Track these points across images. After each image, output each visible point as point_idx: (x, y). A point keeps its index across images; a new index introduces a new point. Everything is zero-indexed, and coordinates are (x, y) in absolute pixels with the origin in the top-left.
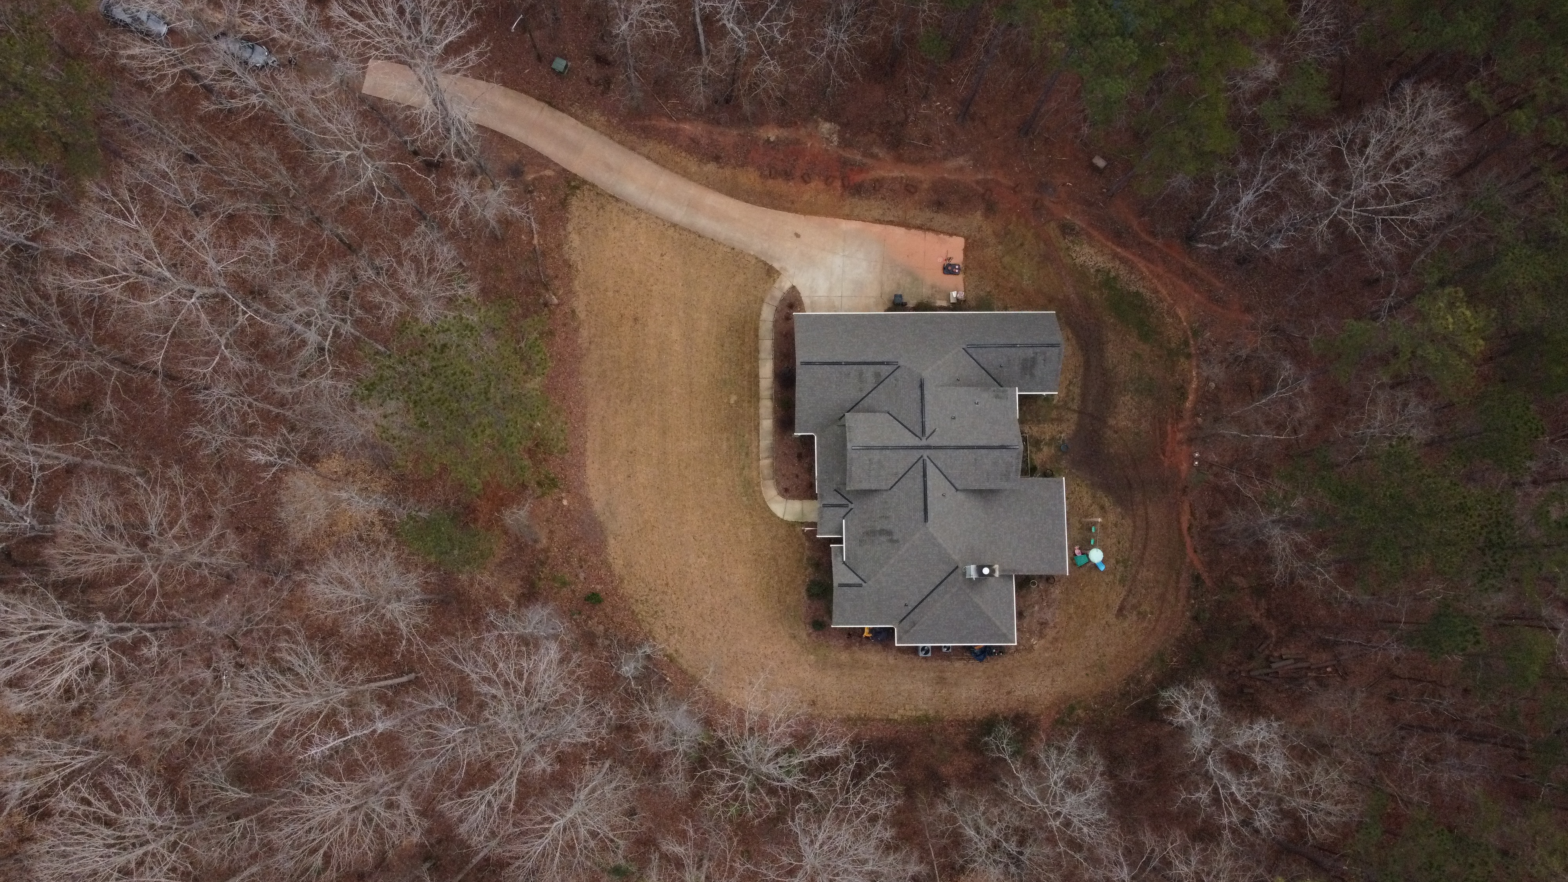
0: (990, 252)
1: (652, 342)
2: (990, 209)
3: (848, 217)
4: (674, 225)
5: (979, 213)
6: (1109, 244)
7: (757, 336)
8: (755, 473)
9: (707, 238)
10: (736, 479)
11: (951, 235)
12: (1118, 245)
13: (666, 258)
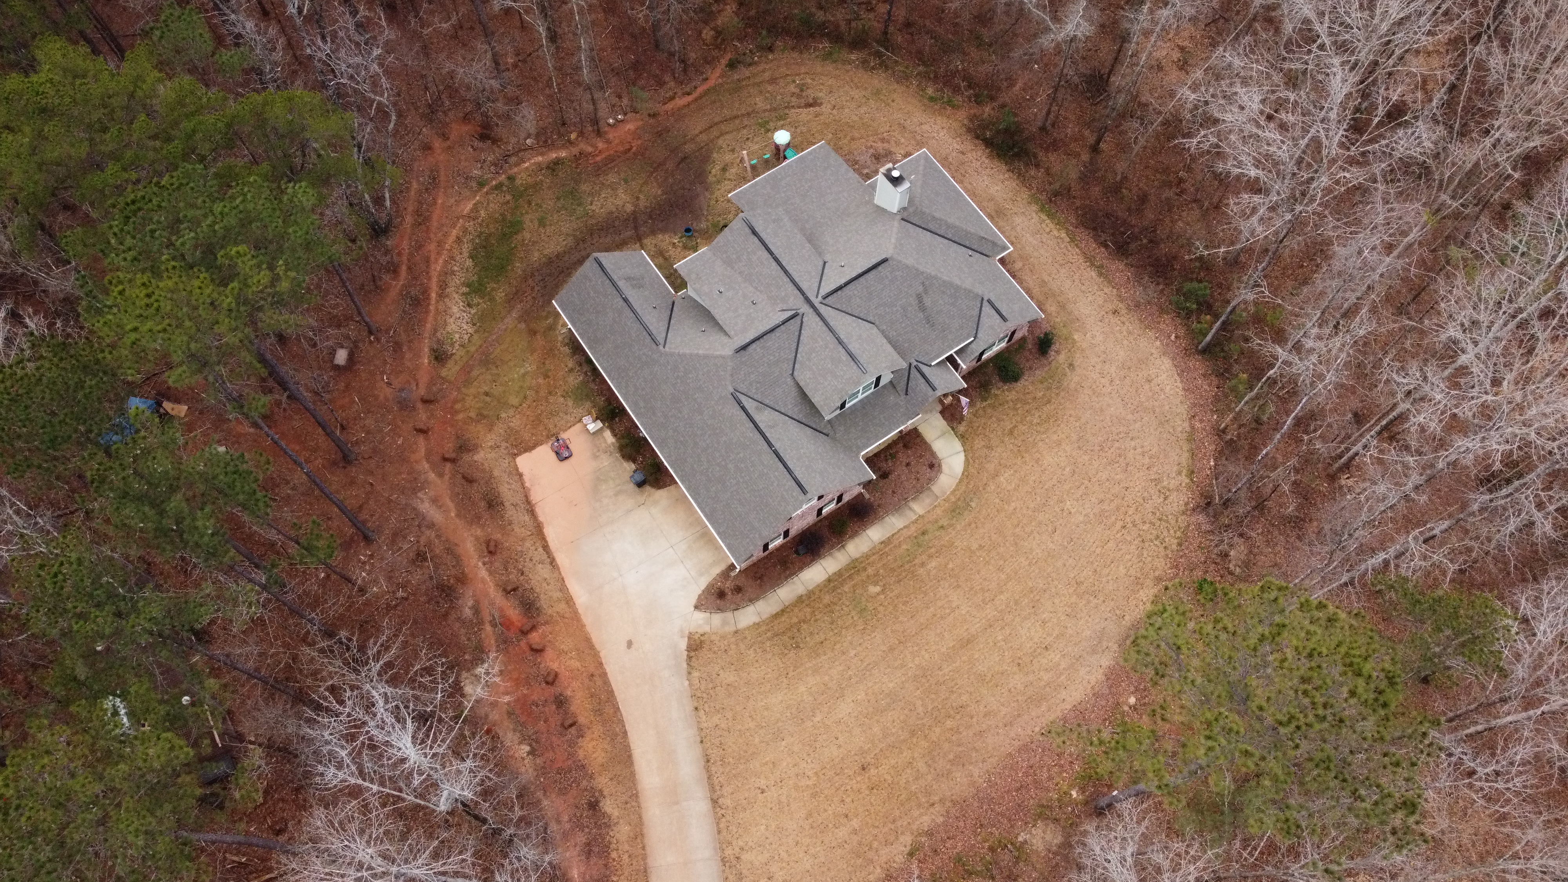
0: (516, 423)
1: (876, 729)
2: (465, 447)
3: (569, 600)
4: (715, 802)
5: (476, 458)
6: (432, 308)
7: (783, 611)
8: (939, 511)
9: (705, 750)
10: (958, 527)
11: (521, 475)
12: (428, 298)
13: (762, 783)
